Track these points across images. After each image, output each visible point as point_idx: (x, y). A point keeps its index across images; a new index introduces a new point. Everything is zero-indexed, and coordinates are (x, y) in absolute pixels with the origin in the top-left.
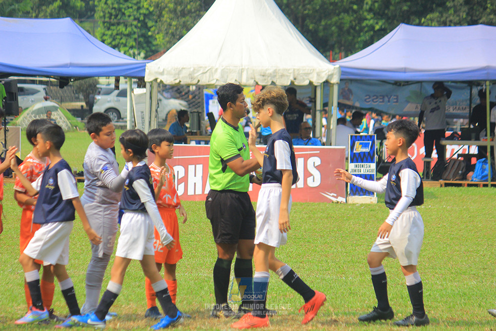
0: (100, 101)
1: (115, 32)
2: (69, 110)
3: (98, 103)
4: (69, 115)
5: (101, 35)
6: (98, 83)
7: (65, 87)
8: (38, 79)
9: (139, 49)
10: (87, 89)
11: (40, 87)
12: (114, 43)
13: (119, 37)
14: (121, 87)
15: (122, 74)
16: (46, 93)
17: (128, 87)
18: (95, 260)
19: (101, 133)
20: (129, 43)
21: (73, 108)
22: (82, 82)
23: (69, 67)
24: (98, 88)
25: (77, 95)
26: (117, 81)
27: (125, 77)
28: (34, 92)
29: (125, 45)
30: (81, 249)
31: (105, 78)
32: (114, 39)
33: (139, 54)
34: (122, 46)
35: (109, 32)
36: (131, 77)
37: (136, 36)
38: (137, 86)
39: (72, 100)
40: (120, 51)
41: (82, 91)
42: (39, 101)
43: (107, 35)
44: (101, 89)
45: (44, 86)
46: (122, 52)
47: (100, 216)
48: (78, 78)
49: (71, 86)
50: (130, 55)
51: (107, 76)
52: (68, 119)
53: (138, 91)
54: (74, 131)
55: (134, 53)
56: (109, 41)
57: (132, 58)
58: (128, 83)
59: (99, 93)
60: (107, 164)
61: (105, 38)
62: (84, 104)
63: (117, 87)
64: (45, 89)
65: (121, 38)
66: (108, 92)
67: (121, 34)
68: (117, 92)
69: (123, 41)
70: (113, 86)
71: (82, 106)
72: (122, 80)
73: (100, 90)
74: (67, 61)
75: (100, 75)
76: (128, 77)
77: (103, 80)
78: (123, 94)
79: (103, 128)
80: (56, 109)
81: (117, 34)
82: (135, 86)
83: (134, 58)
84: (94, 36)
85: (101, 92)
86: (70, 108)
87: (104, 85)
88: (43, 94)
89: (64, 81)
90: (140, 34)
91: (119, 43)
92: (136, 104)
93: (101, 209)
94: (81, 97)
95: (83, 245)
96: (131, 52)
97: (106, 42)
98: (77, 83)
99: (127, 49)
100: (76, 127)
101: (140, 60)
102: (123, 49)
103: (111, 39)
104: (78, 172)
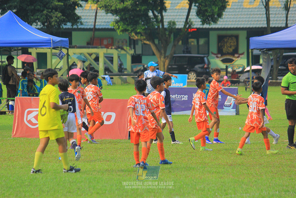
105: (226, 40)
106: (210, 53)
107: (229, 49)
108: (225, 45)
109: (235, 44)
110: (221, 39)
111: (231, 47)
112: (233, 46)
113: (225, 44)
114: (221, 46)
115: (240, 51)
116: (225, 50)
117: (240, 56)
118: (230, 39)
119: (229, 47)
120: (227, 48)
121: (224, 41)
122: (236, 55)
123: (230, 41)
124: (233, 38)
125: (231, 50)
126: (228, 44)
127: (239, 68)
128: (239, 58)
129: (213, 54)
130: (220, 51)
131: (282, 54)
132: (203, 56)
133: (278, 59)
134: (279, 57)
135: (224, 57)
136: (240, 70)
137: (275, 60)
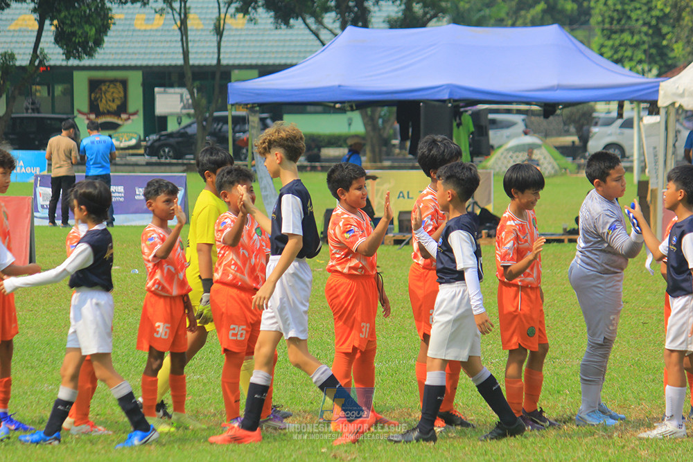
0: (596, 135)
1: (617, 43)
2: (558, 148)
3: (594, 137)
4: (557, 153)
5: (599, 47)
6: (594, 110)
7: (551, 118)
8: (514, 107)
9: (649, 63)
10: (580, 119)
11: (518, 118)
12: (615, 57)
13: (622, 48)
14: (626, 115)
15: (627, 98)
16: (526, 126)
17: (635, 115)
18: (593, 347)
19: (608, 179)
20: (637, 56)
21: (563, 144)
22: (574, 109)
23: (556, 90)
24: (594, 118)
25: (566, 128)
26: (621, 106)
27: (632, 101)
28: (509, 125)
29: (631, 59)
30: (574, 332)
31: (603, 103)
32: (616, 52)
33: (650, 70)
34: (627, 60)
35: (610, 43)
36: (640, 101)
37: (646, 47)
38: (647, 113)
39: (559, 134)
40: (623, 67)
41: (574, 122)
42: (516, 136)
43: (606, 46)
44: (599, 118)
45: (522, 117)
46: (627, 68)
47: (600, 289)
48: (568, 105)
49: (558, 115)
50: (638, 72)
51: (607, 100)
52: (555, 159)
53: (649, 120)
54: (562, 175)
55: (643, 70)
56: (609, 54)
57: (641, 76)
58: (636, 110)
59: (596, 124)
60: (616, 221)
61: (604, 50)
62: (575, 139)
63: (620, 115)
64: (523, 120)
65: (625, 51)
66: (608, 123)
67: (626, 44)
68: (620, 122)
69: (629, 53)
70: (615, 114)
71: (573, 142)
72: (627, 105)
73: (597, 120)
74: (553, 82)
75: (597, 100)
76: (636, 101)
77: (601, 107)
78: (628, 124)
79: (611, 171)
80: (538, 146)
81: (620, 45)
82: (644, 114)
83: (643, 75)
84: (589, 47)
85: (600, 123)
86: (558, 144)
87: (602, 112)
88: (521, 127)
89: (549, 109)
90: (651, 44)
91: (622, 57)
92: (646, 137)
93: (602, 281)
94: (572, 129)
95: (577, 326)
96: (639, 67)
97: (605, 55)
98: (567, 111)
99: (633, 64)
100: (566, 169)
101: (651, 78)
102: (628, 65)
103: (612, 52)
104: (568, 229)
105: (103, 88)
106: (76, 113)
107: (111, 104)
108: (102, 97)
109: (122, 95)
110: (94, 85)
111: (113, 101)
112: (117, 98)
113: (103, 95)
114: (96, 100)
115: (131, 109)
116: (102, 107)
117: (131, 117)
118: (112, 86)
119: (110, 101)
120: (106, 101)
121: (101, 89)
122: (124, 116)
123: (111, 90)
124: (118, 84)
125: (114, 106)
126: (109, 96)
127: (130, 139)
128: (130, 122)
129: (80, 112)
130: (94, 108)
131: (211, 115)
132: (64, 116)
133: (204, 123)
134: (206, 120)
135: (102, 120)
136: (133, 142)
137: (200, 123)
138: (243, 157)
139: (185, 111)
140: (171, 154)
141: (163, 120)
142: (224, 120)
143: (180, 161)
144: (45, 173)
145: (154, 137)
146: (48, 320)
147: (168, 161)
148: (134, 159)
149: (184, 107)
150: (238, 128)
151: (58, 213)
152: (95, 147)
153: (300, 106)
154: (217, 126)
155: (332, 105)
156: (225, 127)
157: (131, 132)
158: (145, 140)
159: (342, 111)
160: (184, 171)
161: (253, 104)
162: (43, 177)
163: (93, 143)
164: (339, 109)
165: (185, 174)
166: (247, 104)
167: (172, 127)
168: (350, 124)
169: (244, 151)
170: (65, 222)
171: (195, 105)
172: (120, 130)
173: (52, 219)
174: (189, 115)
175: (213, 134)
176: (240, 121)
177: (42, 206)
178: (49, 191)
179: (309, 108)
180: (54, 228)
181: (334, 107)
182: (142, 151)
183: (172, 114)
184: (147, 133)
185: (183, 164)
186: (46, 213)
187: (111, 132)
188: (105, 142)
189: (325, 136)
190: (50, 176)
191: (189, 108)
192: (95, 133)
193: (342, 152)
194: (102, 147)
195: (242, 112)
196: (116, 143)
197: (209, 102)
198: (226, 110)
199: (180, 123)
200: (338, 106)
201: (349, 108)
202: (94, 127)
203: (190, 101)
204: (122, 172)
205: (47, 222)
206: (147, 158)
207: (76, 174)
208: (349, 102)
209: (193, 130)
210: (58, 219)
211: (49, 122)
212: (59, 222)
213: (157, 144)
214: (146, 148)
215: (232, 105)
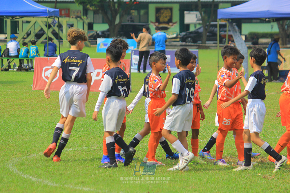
105: (162, 12)
106: (149, 22)
109: (170, 14)
110: (158, 10)
111: (166, 17)
112: (168, 16)
113: (162, 14)
114: (159, 16)
115: (174, 20)
116: (161, 20)
117: (174, 24)
118: (166, 10)
120: (163, 17)
122: (171, 24)
123: (165, 12)
124: (168, 10)
125: (166, 20)
126: (164, 15)
127: (174, 34)
128: (173, 27)
129: (152, 22)
130: (158, 20)
131: (209, 24)
132: (144, 24)
133: (207, 27)
134: (207, 26)
135: (161, 26)
136: (175, 36)
137: (204, 27)
138: (223, 42)
139: (198, 22)
140: (191, 41)
141: (188, 26)
142: (215, 26)
143: (195, 44)
144: (136, 49)
145: (184, 33)
146: (137, 114)
147: (190, 44)
148: (175, 43)
149: (198, 20)
150: (221, 29)
151: (142, 66)
152: (159, 38)
153: (250, 20)
154: (212, 29)
155: (264, 19)
156: (215, 29)
157: (174, 31)
158: (179, 35)
159: (269, 22)
160: (197, 49)
161: (229, 19)
162: (135, 51)
163: (158, 36)
164: (267, 21)
165: (197, 50)
166: (226, 19)
167: (192, 29)
168: (272, 28)
169: (224, 40)
170: (144, 71)
171: (203, 19)
172: (169, 30)
173: (139, 69)
174: (199, 24)
175: (210, 32)
176: (223, 26)
177: (135, 64)
178: (138, 57)
179: (254, 21)
180: (139, 73)
181: (265, 20)
182: (178, 40)
183: (192, 23)
184: (181, 32)
185: (196, 46)
186: (136, 67)
187: (165, 31)
188: (163, 35)
189: (261, 33)
190: (138, 51)
191: (200, 20)
192: (159, 31)
193: (268, 40)
194: (162, 38)
195: (223, 23)
196: (167, 36)
197: (209, 18)
198: (216, 21)
199: (195, 27)
200: (267, 20)
201: (272, 21)
202: (158, 29)
203: (200, 17)
204: (170, 49)
205: (136, 71)
206: (180, 43)
207: (150, 50)
208: (272, 18)
209: (201, 30)
210: (141, 70)
211: (138, 26)
212: (142, 71)
213: (185, 37)
214: (180, 38)
215: (220, 19)
